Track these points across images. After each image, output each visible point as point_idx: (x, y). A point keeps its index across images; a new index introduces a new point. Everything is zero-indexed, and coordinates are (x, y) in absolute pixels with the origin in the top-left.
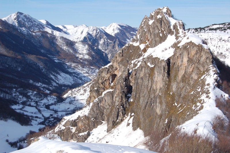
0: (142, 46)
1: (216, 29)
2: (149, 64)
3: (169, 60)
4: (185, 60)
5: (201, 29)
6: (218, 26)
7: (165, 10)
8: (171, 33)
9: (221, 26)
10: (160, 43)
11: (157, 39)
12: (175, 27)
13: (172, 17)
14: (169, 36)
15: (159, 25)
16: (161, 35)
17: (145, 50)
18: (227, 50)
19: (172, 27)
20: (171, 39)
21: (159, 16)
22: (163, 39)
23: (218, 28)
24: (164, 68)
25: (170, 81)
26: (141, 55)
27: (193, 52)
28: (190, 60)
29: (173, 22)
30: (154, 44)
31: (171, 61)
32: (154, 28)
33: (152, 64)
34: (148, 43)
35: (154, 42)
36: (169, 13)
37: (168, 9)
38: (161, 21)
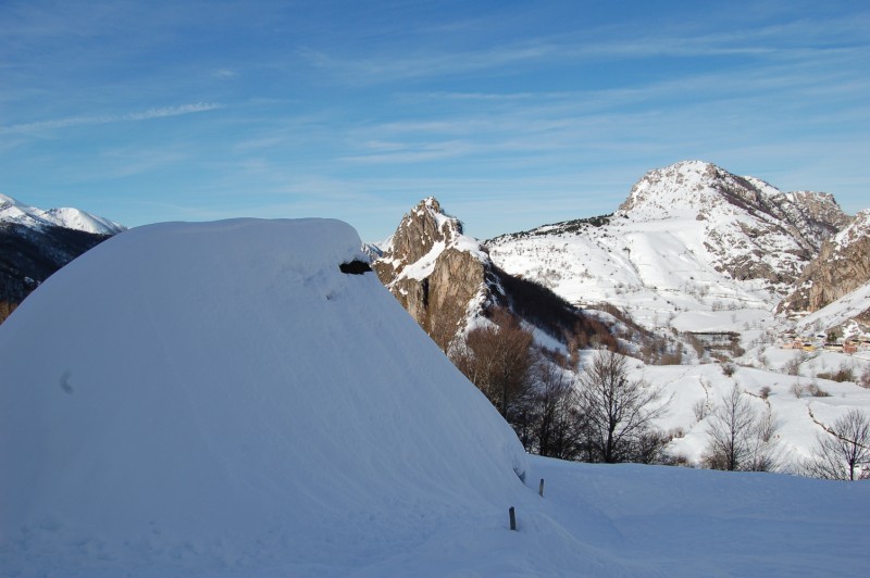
0: (396, 264)
1: (546, 233)
2: (401, 291)
3: (426, 281)
4: (446, 277)
5: (522, 234)
6: (551, 228)
7: (429, 203)
8: (439, 238)
9: (556, 227)
10: (423, 255)
11: (418, 249)
12: (445, 228)
13: (442, 212)
14: (436, 244)
15: (420, 227)
16: (423, 242)
17: (400, 269)
18: (563, 265)
19: (440, 229)
20: (438, 248)
21: (421, 213)
22: (427, 249)
23: (551, 231)
24: (419, 294)
25: (428, 315)
26: (393, 278)
27: (456, 264)
28: (453, 278)
29: (442, 220)
30: (413, 259)
31: (430, 281)
32: (412, 232)
33: (406, 289)
34: (405, 258)
35: (413, 255)
36: (436, 206)
37: (434, 201)
38: (423, 220)
